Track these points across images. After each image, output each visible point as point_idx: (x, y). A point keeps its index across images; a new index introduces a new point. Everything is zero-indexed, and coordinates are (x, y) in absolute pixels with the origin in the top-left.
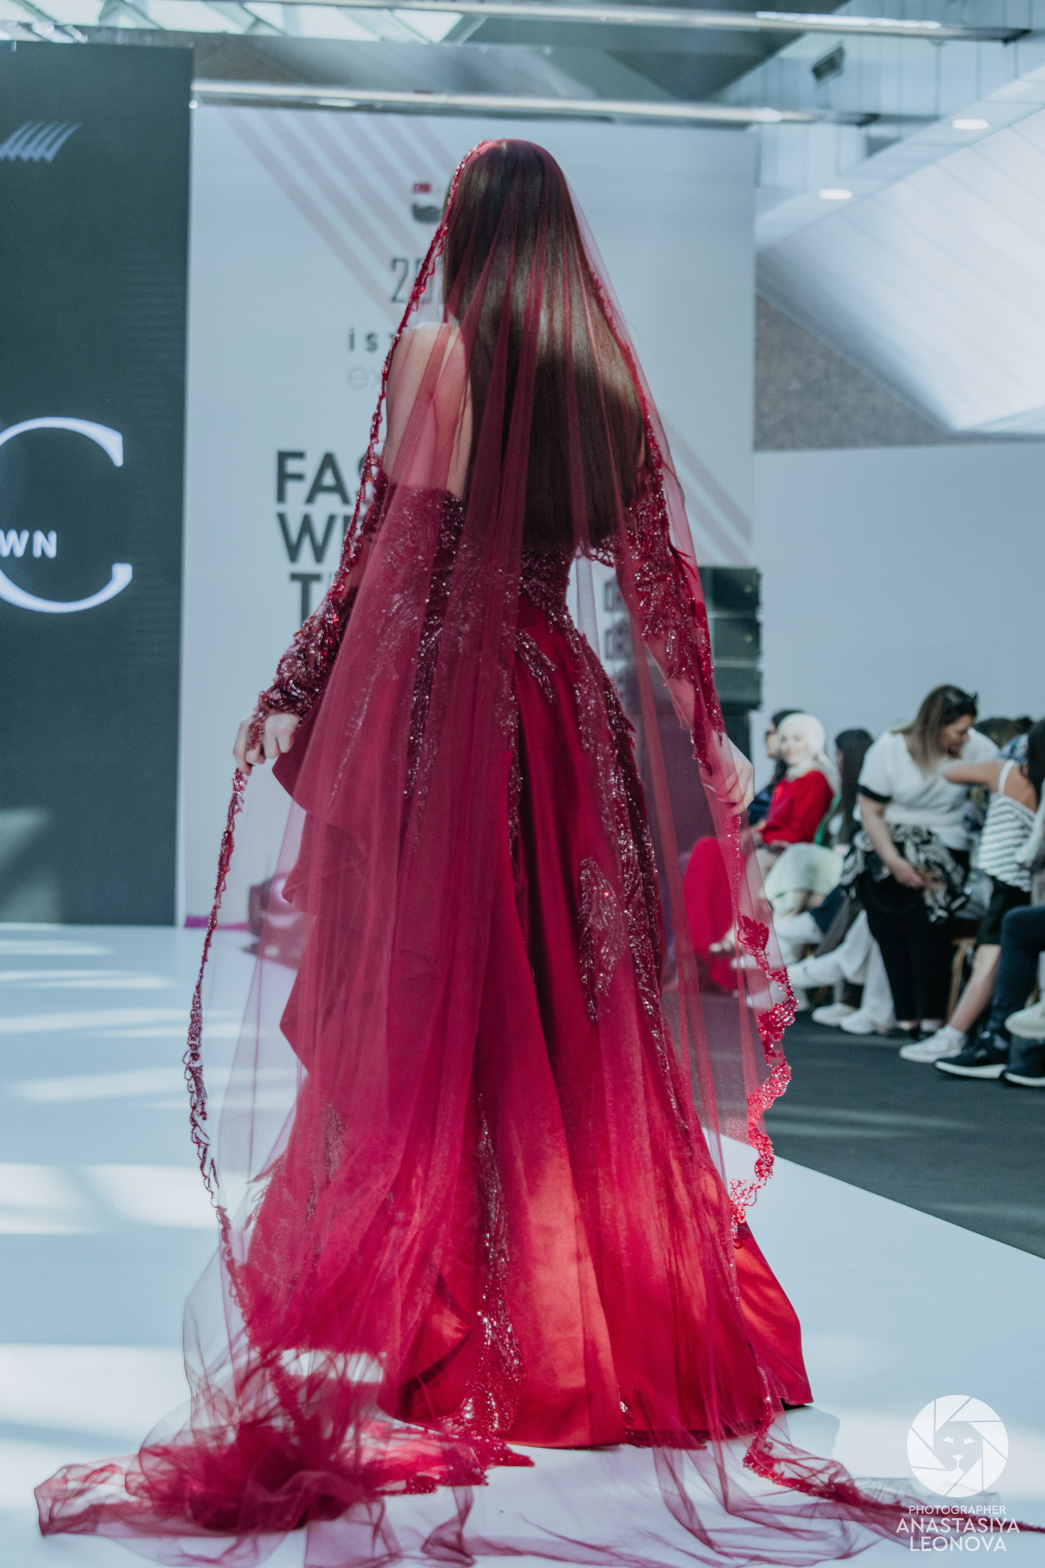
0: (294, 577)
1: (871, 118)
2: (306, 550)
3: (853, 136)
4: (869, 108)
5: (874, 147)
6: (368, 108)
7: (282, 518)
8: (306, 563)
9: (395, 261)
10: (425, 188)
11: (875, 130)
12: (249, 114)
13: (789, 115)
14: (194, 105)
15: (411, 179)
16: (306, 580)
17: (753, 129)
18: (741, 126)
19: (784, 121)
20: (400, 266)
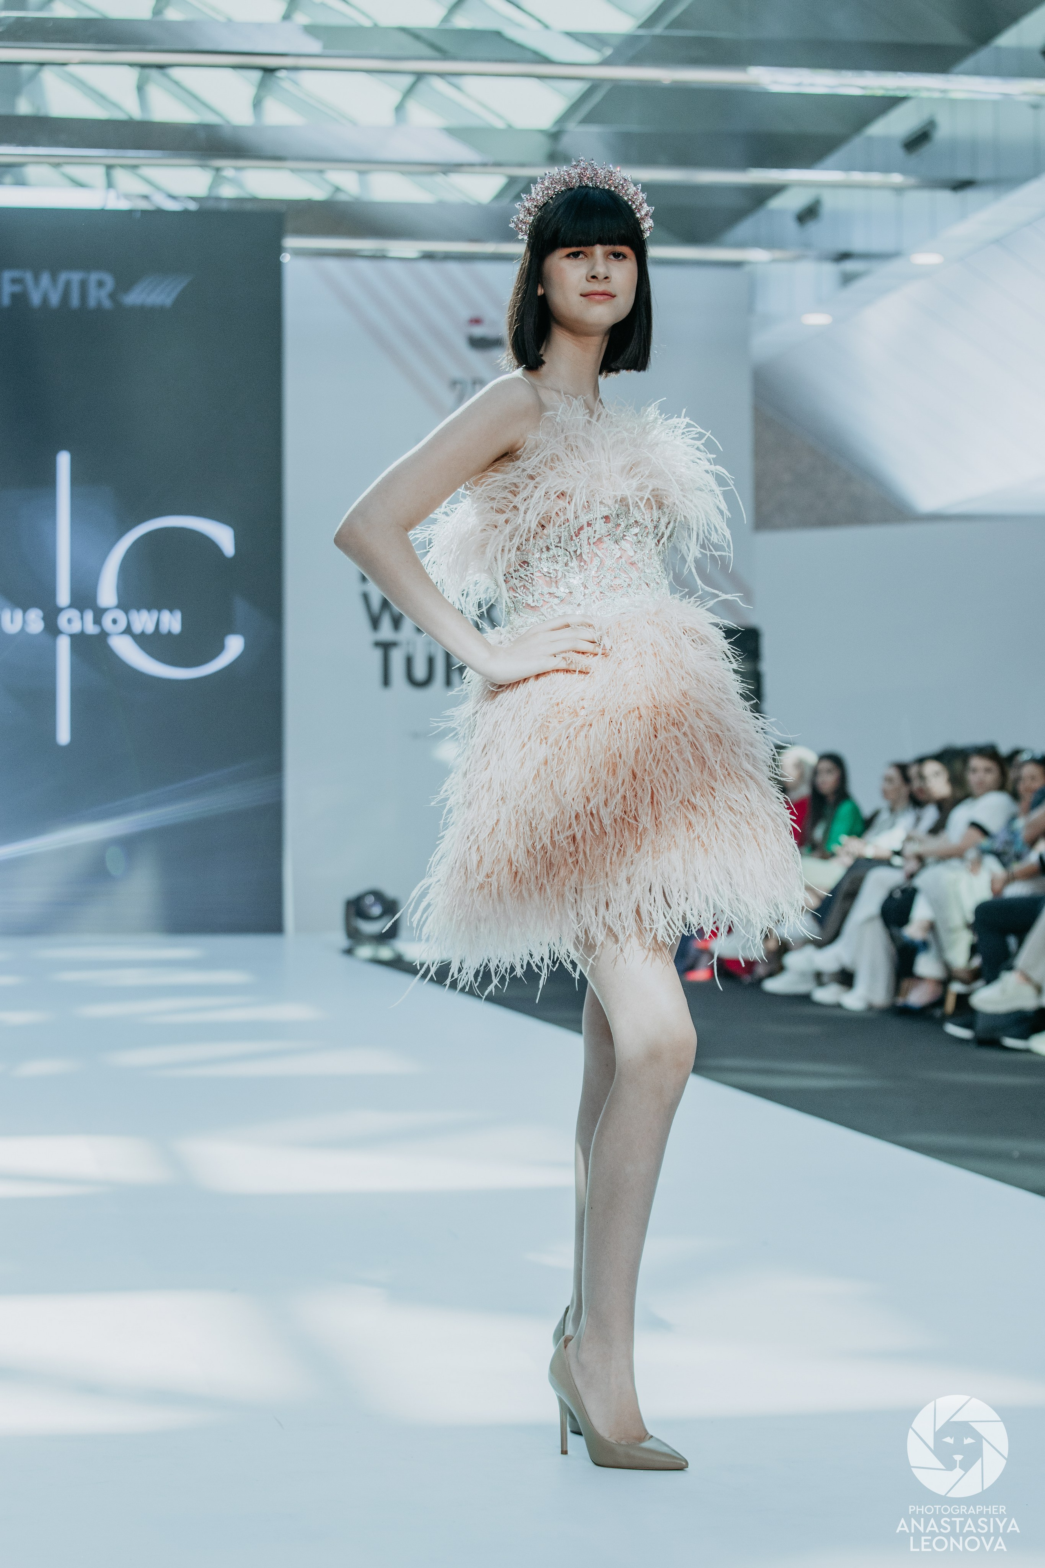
0: (378, 644)
1: (844, 256)
2: (386, 623)
3: (830, 270)
4: (843, 247)
5: (847, 279)
6: (429, 256)
7: (366, 597)
8: (386, 632)
9: (454, 383)
10: (476, 321)
11: (849, 266)
12: (332, 265)
13: (778, 254)
14: (286, 258)
15: (465, 314)
16: (386, 647)
17: (747, 269)
18: (737, 265)
19: (774, 261)
20: (458, 387)
